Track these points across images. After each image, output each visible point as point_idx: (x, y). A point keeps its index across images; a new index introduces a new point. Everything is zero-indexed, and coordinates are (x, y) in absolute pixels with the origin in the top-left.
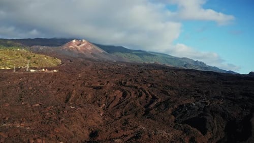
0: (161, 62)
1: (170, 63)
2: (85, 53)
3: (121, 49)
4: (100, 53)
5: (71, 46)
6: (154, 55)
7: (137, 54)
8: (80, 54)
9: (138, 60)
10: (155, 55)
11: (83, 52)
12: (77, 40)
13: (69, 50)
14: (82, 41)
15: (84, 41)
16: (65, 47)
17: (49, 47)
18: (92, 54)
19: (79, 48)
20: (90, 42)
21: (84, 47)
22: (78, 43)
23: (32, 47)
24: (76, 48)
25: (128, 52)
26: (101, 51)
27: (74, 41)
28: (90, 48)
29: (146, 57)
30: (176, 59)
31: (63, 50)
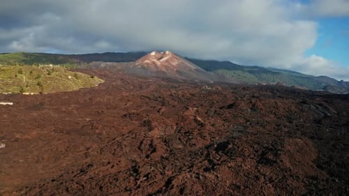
0: (288, 84)
1: (302, 85)
2: (166, 71)
3: (227, 65)
4: (190, 70)
5: (147, 61)
6: (276, 73)
7: (250, 72)
8: (159, 72)
9: (252, 80)
10: (278, 73)
11: (164, 70)
12: (158, 51)
13: (143, 67)
14: (164, 53)
15: (167, 52)
16: (138, 63)
17: (115, 64)
18: (177, 71)
19: (158, 63)
20: (176, 54)
21: (167, 61)
22: (159, 56)
23: (90, 64)
24: (154, 63)
25: (237, 69)
26: (193, 67)
27: (153, 53)
28: (175, 63)
29: (264, 76)
30: (310, 78)
31: (134, 67)
